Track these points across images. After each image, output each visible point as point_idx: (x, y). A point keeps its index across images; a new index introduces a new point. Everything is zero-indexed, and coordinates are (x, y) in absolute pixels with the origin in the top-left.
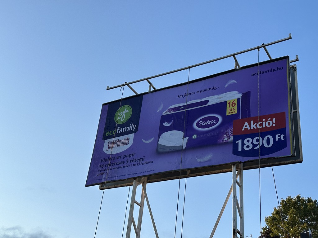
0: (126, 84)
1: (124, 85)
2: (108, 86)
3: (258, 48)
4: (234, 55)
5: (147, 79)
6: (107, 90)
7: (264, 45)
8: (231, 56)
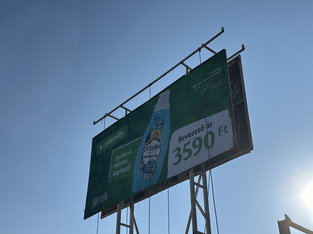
0: (107, 115)
1: (105, 117)
2: (94, 121)
3: (199, 49)
4: (182, 63)
5: (121, 106)
6: (94, 124)
7: (203, 45)
8: (180, 64)
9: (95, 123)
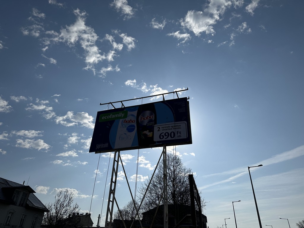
0: (110, 103)
5: (121, 102)
7: (176, 91)
8: (161, 95)
9: (101, 104)
